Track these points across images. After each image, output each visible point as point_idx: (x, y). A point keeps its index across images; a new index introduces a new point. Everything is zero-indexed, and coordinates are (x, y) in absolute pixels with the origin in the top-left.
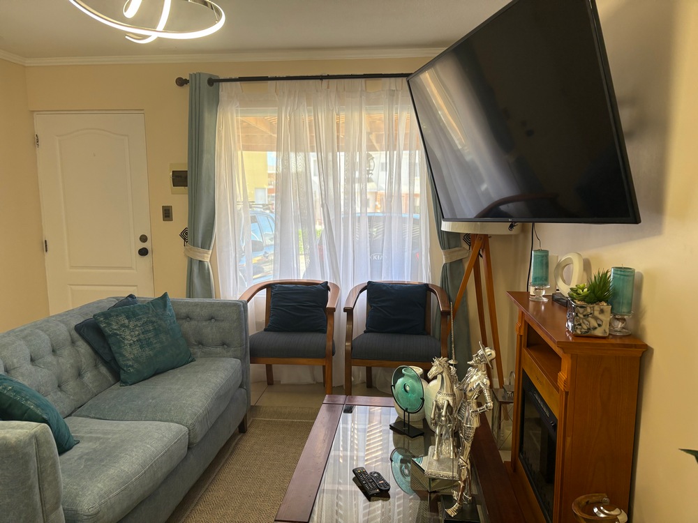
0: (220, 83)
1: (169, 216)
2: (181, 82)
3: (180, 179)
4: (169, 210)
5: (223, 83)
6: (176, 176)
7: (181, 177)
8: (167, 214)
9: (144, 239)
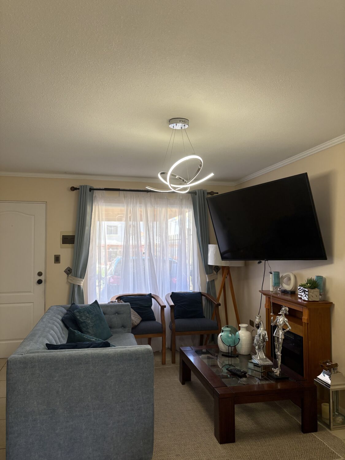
0: (94, 191)
1: (58, 261)
2: (73, 189)
3: (67, 240)
4: (58, 257)
5: (96, 191)
6: (65, 238)
7: (67, 238)
8: (57, 259)
9: (40, 274)
